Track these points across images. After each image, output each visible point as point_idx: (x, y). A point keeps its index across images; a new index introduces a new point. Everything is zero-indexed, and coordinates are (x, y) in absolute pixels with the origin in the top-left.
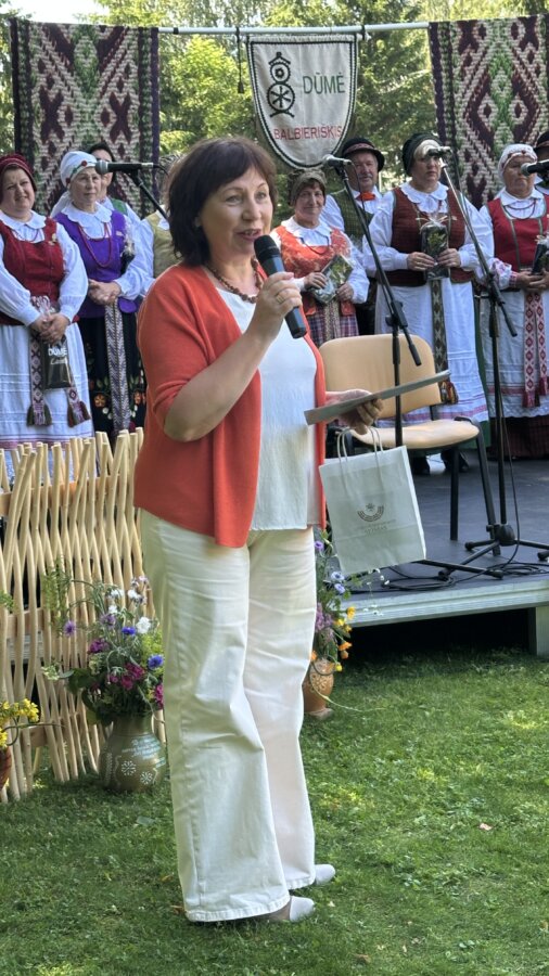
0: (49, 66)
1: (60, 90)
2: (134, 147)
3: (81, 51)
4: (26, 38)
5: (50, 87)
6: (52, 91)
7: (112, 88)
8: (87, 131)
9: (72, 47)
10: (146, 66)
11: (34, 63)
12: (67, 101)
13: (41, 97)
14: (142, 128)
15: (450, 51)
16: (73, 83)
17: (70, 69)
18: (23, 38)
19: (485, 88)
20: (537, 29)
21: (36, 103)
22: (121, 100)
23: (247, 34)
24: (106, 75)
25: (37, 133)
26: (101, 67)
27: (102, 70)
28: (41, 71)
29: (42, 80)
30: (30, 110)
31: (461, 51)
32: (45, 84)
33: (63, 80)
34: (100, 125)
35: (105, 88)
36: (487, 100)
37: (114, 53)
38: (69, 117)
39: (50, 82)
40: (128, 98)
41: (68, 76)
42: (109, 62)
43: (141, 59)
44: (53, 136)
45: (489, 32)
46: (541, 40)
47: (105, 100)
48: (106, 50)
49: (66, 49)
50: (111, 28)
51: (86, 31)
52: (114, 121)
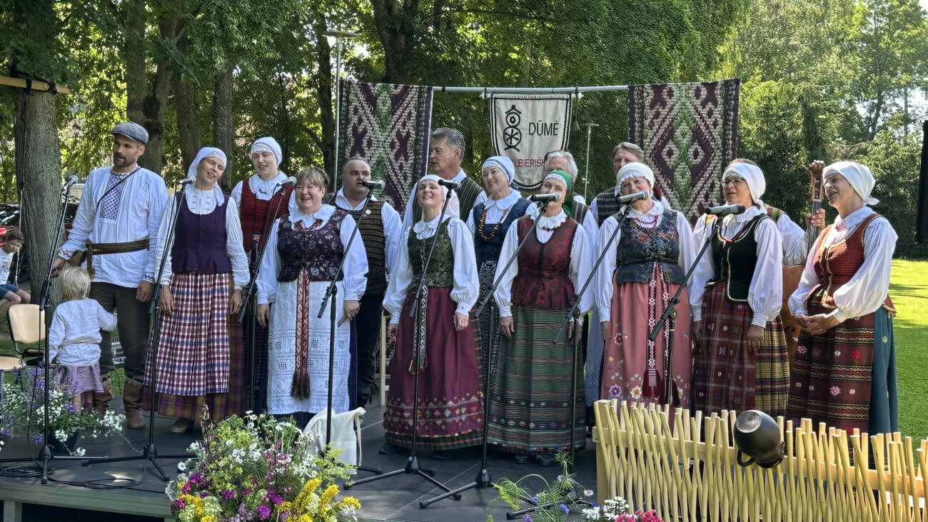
0: (360, 111)
1: (366, 126)
2: (409, 165)
3: (381, 101)
4: (348, 93)
5: (359, 124)
6: (360, 127)
7: (399, 126)
8: (380, 154)
9: (376, 98)
10: (421, 112)
11: (351, 109)
12: (370, 133)
13: (352, 130)
14: (416, 153)
15: (643, 107)
16: (375, 122)
17: (373, 113)
18: (346, 92)
19: (670, 135)
20: (718, 92)
21: (349, 134)
22: (404, 134)
23: (493, 92)
24: (395, 117)
26: (393, 112)
27: (393, 114)
28: (355, 114)
29: (355, 120)
30: (346, 138)
31: (652, 107)
32: (356, 122)
33: (368, 119)
34: (389, 150)
35: (395, 125)
36: (671, 145)
37: (402, 103)
38: (370, 143)
39: (360, 121)
40: (408, 133)
41: (371, 117)
42: (398, 109)
43: (419, 107)
45: (676, 93)
46: (720, 100)
47: (394, 134)
48: (397, 101)
49: (372, 100)
50: (401, 86)
51: (385, 88)
52: (398, 148)
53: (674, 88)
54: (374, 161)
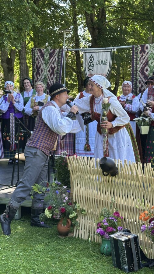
0: (39, 59)
1: (40, 65)
2: (55, 78)
3: (46, 55)
4: (34, 53)
5: (38, 64)
7: (52, 64)
8: (45, 74)
9: (44, 54)
10: (60, 59)
11: (36, 58)
12: (42, 67)
14: (57, 73)
15: (137, 53)
16: (43, 63)
17: (43, 60)
19: (147, 63)
21: (35, 67)
22: (53, 67)
23: (84, 50)
27: (50, 60)
28: (37, 60)
29: (37, 62)
33: (41, 62)
34: (48, 73)
35: (50, 64)
36: (147, 67)
38: (42, 71)
39: (39, 63)
40: (55, 66)
41: (42, 60)
42: (51, 58)
43: (59, 57)
44: (38, 75)
45: (149, 48)
47: (50, 67)
48: (51, 55)
49: (42, 55)
50: (53, 49)
51: (47, 50)
52: (51, 72)
53: (148, 46)
54: (43, 77)
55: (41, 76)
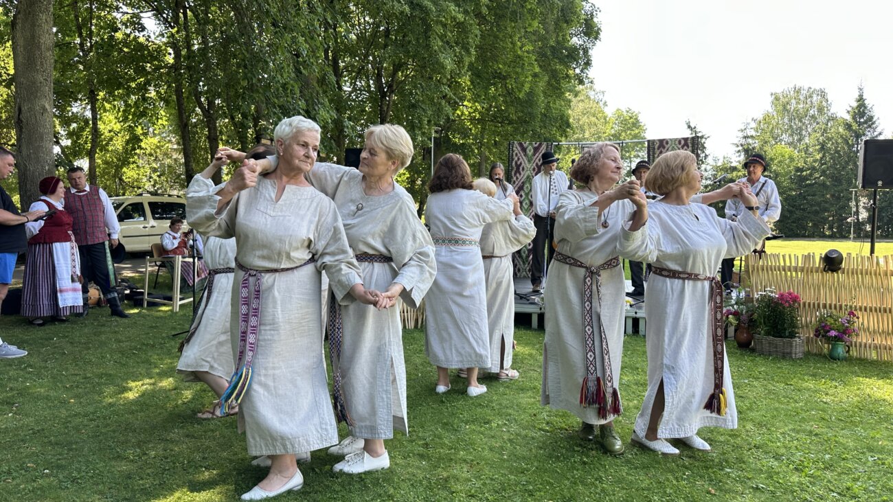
0: (519, 155)
1: (521, 161)
3: (529, 150)
4: (513, 147)
6: (519, 161)
7: (537, 161)
8: (529, 173)
9: (526, 149)
11: (514, 154)
12: (523, 164)
13: (515, 163)
15: (654, 149)
16: (526, 159)
17: (525, 155)
20: (689, 142)
21: (514, 165)
23: (582, 145)
24: (535, 157)
25: (513, 173)
26: (534, 155)
28: (517, 156)
30: (512, 167)
31: (658, 149)
32: (517, 160)
33: (522, 158)
34: (532, 172)
35: (535, 161)
38: (524, 169)
39: (519, 159)
41: (524, 157)
42: (537, 153)
44: (518, 175)
45: (670, 143)
46: (690, 145)
47: (534, 164)
48: (536, 150)
49: (524, 150)
50: (538, 143)
51: (530, 144)
52: (536, 170)
54: (525, 176)
55: (522, 176)
